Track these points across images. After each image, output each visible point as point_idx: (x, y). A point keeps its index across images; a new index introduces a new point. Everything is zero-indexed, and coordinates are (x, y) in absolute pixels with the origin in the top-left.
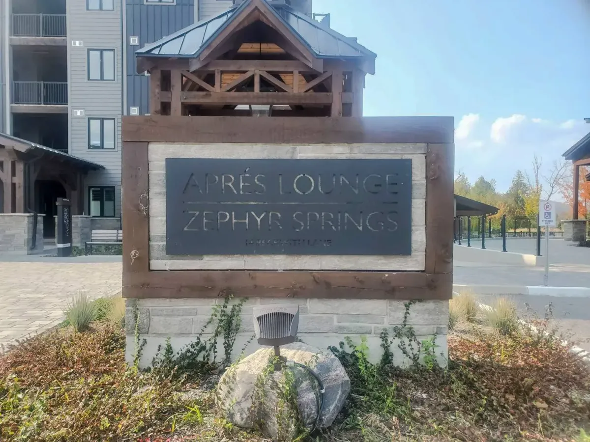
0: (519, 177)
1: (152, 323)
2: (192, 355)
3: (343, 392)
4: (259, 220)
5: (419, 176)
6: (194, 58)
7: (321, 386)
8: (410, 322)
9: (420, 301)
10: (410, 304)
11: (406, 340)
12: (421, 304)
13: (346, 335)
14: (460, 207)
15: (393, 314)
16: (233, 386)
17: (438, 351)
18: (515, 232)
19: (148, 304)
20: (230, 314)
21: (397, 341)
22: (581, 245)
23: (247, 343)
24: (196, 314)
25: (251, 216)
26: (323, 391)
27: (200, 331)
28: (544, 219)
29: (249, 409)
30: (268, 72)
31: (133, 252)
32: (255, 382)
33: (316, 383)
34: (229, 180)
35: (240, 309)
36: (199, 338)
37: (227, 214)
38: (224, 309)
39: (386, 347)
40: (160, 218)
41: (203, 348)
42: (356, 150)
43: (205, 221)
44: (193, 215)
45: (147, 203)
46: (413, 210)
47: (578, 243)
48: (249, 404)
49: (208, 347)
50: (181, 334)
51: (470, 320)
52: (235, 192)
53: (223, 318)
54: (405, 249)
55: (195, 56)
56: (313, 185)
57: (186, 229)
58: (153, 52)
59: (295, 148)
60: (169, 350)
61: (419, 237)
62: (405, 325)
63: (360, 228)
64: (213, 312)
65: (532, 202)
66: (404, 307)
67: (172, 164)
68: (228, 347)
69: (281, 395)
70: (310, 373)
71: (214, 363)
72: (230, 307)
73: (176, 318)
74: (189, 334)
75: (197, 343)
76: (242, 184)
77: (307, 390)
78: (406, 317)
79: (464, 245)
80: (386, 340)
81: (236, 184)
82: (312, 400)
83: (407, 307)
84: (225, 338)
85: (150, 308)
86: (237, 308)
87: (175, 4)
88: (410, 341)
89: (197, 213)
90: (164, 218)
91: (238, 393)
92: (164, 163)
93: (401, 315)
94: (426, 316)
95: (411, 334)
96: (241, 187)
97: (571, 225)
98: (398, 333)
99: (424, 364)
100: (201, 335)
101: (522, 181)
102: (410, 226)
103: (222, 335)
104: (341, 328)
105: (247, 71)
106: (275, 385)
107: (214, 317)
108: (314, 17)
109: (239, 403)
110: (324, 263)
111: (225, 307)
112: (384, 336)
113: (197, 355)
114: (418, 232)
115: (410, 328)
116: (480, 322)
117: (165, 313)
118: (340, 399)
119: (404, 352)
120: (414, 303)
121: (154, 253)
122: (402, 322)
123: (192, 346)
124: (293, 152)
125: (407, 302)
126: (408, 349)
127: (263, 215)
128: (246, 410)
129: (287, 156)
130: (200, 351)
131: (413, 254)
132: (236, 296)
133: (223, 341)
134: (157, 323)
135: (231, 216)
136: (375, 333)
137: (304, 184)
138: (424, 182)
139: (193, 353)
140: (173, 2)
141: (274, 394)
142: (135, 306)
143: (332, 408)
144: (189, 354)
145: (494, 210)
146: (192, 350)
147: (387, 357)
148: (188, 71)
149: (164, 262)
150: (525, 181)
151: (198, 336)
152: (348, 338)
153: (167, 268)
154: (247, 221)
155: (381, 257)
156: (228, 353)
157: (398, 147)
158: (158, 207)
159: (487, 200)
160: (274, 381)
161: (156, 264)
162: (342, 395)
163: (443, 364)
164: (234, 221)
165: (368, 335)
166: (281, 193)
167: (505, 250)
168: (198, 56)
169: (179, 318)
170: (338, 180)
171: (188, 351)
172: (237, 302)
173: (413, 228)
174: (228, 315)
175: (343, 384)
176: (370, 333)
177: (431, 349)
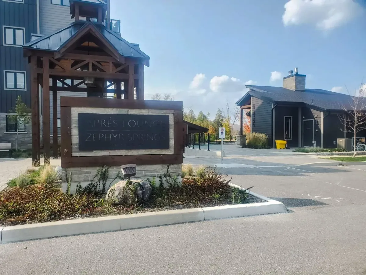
0: (219, 112)
1: (73, 177)
2: (89, 189)
3: (150, 191)
4: (115, 137)
5: (171, 121)
6: (56, 52)
7: (143, 189)
8: (169, 172)
9: (172, 164)
10: (169, 165)
11: (168, 178)
12: (172, 165)
13: (147, 178)
14: (190, 128)
15: (163, 169)
16: (114, 192)
17: (178, 181)
18: (216, 142)
19: (71, 170)
20: (104, 172)
21: (165, 179)
22: (243, 147)
23: (111, 183)
24: (90, 173)
25: (112, 136)
26: (144, 191)
27: (93, 179)
28: (221, 135)
29: (121, 198)
30: (97, 61)
31: (65, 150)
32: (122, 189)
33: (142, 188)
34: (103, 122)
35: (108, 170)
36: (92, 182)
37: (103, 135)
38: (102, 171)
39: (161, 181)
40: (76, 136)
41: (94, 186)
42: (150, 112)
43: (94, 137)
44: (89, 135)
45: (71, 131)
46: (170, 133)
47: (242, 146)
48: (121, 196)
49: (95, 185)
50: (85, 181)
51: (190, 175)
52: (106, 126)
53: (102, 174)
54: (167, 147)
55: (57, 51)
56: (135, 124)
57: (86, 140)
58: (32, 47)
59: (128, 110)
60: (80, 187)
61: (172, 142)
62: (167, 173)
63: (152, 139)
64: (97, 172)
65: (226, 125)
66: (167, 167)
67: (80, 115)
68: (104, 184)
69: (132, 191)
70: (140, 185)
71: (99, 190)
72: (104, 170)
73: (82, 175)
74: (87, 181)
75: (91, 184)
76: (108, 123)
77: (139, 190)
78: (168, 170)
79: (191, 148)
80: (161, 179)
81: (106, 123)
82: (141, 193)
83: (168, 167)
84: (103, 181)
85: (72, 171)
86: (107, 170)
87: (23, 3)
88: (169, 178)
89: (91, 134)
90: (78, 136)
91: (116, 193)
92: (78, 115)
93: (166, 169)
94: (174, 169)
95: (169, 176)
96: (108, 124)
97: (240, 138)
98: (165, 176)
99: (174, 186)
100: (93, 180)
101: (221, 114)
102: (169, 138)
103: (102, 181)
104: (145, 175)
105: (85, 60)
106: (129, 189)
107: (98, 174)
108: (111, 21)
109: (117, 196)
110: (139, 152)
111: (102, 170)
112: (160, 177)
113: (92, 188)
114: (171, 141)
115: (169, 174)
116: (194, 176)
117: (78, 173)
118: (149, 193)
119: (167, 182)
120: (170, 165)
121: (73, 150)
122: (166, 172)
123: (89, 185)
124: (128, 112)
125: (168, 165)
126: (168, 181)
127: (116, 135)
128: (120, 198)
129: (126, 113)
130: (93, 187)
131: (170, 148)
132: (107, 165)
133: (102, 182)
134: (75, 177)
135: (104, 135)
136: (157, 177)
137: (132, 124)
138: (173, 123)
139: (90, 188)
140: (22, 1)
141: (130, 192)
142: (66, 171)
143: (147, 196)
144: (88, 188)
145: (207, 130)
146: (90, 187)
147: (162, 184)
148: (54, 58)
149: (78, 153)
150: (222, 114)
151: (92, 181)
152: (148, 179)
153: (79, 156)
154: (110, 137)
155: (159, 150)
156: (104, 187)
157: (165, 111)
158: (75, 132)
159: (204, 125)
160: (129, 188)
161: (75, 154)
162: (149, 192)
163: (180, 185)
164: (105, 137)
165: (155, 177)
166: (123, 126)
167: (209, 150)
168: (59, 51)
169: (84, 175)
170: (144, 122)
171: (88, 187)
172: (107, 168)
173: (170, 139)
174: (103, 173)
175: (150, 189)
176: (156, 176)
177: (176, 180)
